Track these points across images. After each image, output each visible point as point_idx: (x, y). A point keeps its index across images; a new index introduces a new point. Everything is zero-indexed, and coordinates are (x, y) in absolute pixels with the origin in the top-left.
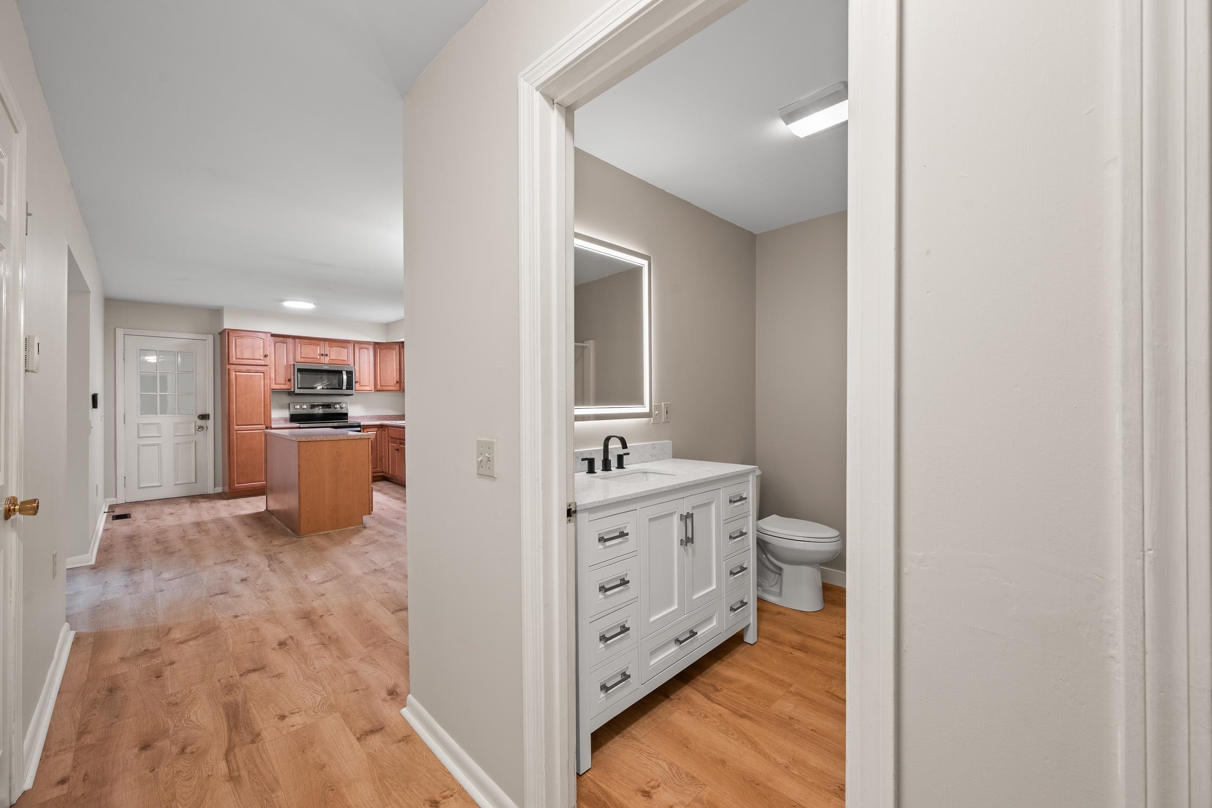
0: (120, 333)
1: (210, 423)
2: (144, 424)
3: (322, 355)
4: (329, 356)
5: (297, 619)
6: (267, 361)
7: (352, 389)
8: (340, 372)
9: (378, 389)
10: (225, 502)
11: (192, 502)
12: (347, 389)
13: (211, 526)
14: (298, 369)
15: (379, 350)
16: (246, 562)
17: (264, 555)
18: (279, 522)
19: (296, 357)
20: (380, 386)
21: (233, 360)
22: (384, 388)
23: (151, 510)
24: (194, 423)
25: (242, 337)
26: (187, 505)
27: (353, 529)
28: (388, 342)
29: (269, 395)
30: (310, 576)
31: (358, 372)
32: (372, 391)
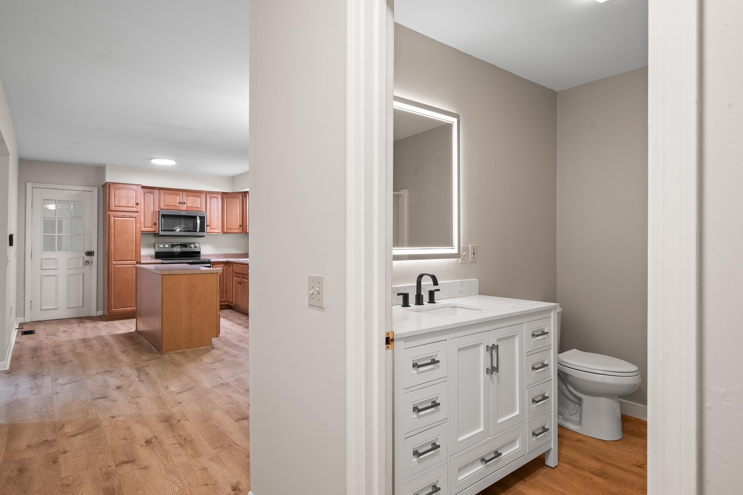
0: (29, 186)
1: (94, 258)
2: (45, 259)
3: (181, 203)
4: (187, 205)
5: (160, 422)
6: (138, 209)
7: (204, 231)
8: (195, 218)
9: (224, 232)
10: (104, 323)
11: (80, 322)
12: (200, 231)
13: (94, 342)
14: (162, 214)
15: (226, 199)
16: (121, 373)
17: (135, 368)
18: (146, 341)
19: (161, 205)
20: (227, 229)
21: (113, 207)
22: (230, 231)
23: (50, 328)
24: (82, 258)
25: (119, 189)
26: (76, 325)
27: (204, 349)
28: (233, 192)
29: (139, 236)
30: (169, 387)
31: (209, 217)
32: (220, 233)
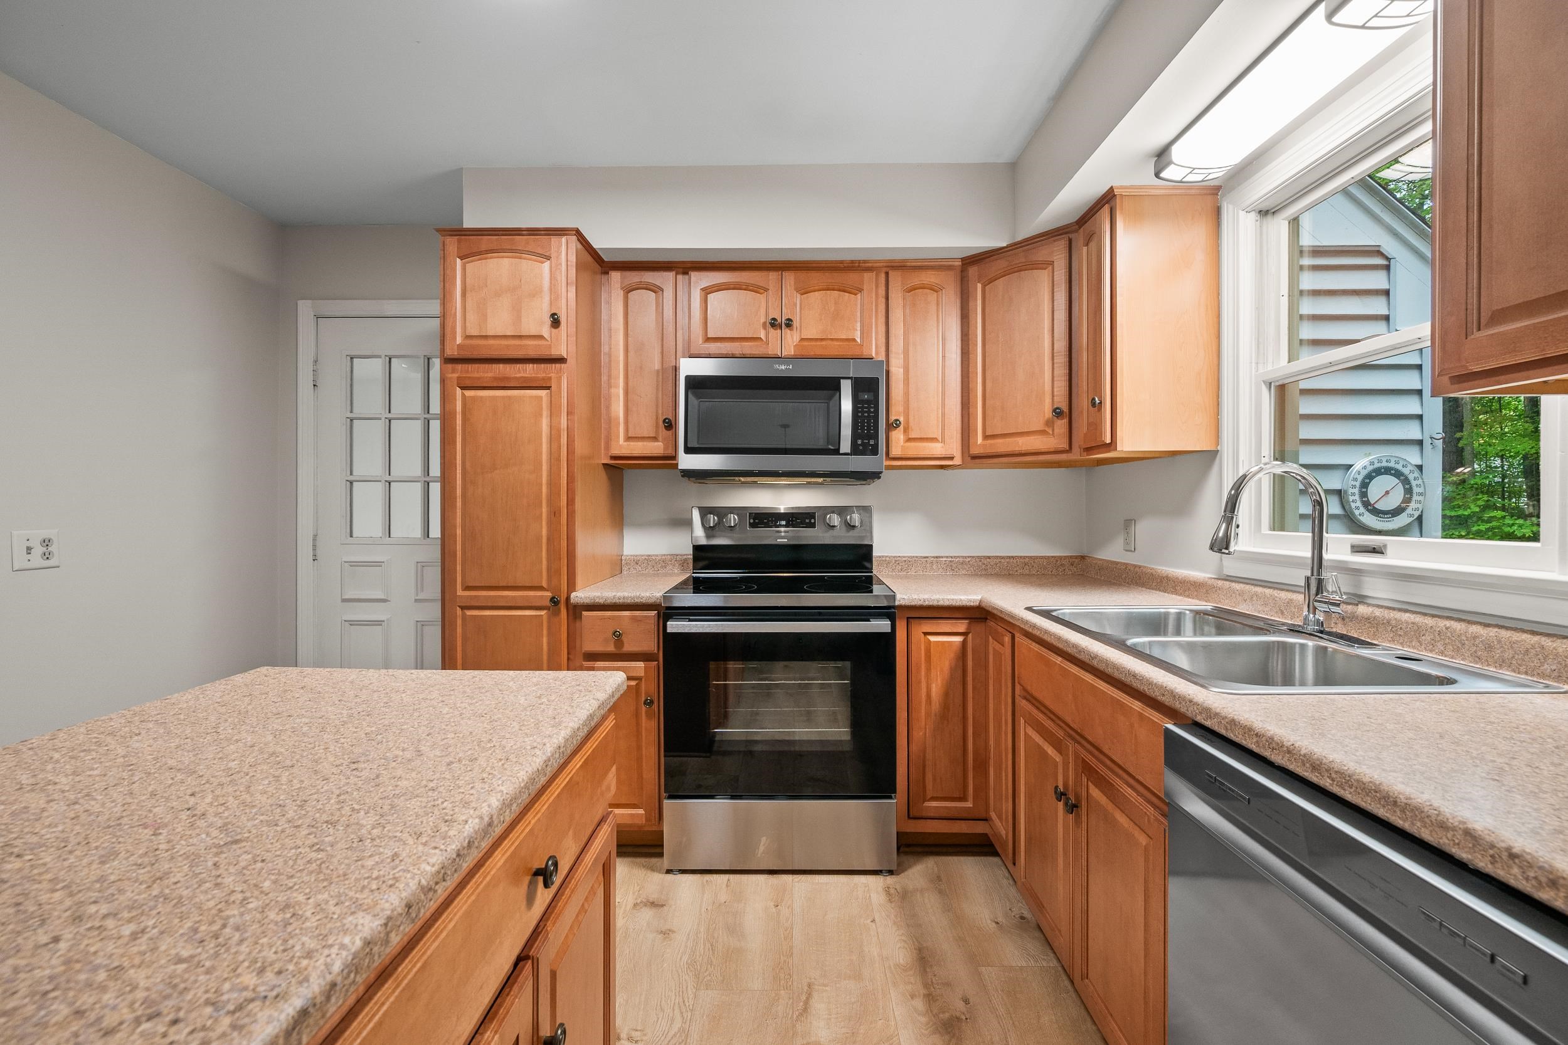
0: (305, 310)
2: (353, 564)
3: (774, 324)
4: (800, 328)
6: (563, 345)
7: (875, 451)
8: (831, 385)
9: (975, 451)
12: (856, 450)
14: (689, 379)
15: (979, 286)
19: (689, 336)
20: (986, 437)
21: (457, 342)
22: (1002, 446)
25: (482, 255)
28: (1019, 240)
31: (901, 386)
32: (952, 458)
